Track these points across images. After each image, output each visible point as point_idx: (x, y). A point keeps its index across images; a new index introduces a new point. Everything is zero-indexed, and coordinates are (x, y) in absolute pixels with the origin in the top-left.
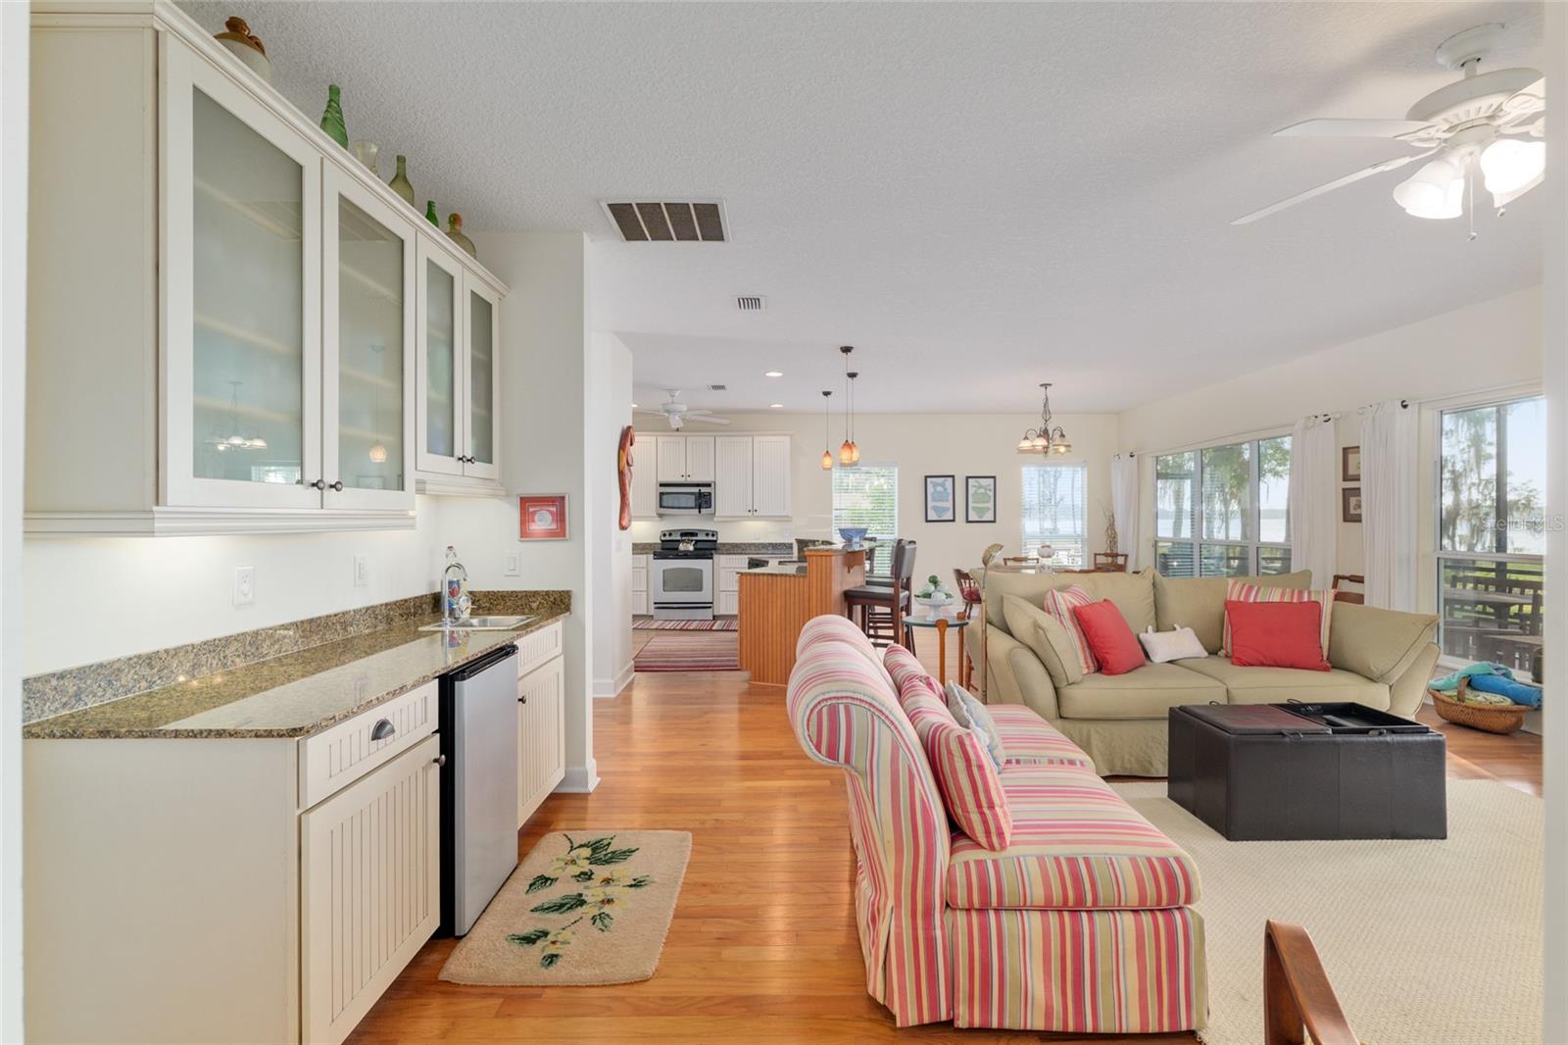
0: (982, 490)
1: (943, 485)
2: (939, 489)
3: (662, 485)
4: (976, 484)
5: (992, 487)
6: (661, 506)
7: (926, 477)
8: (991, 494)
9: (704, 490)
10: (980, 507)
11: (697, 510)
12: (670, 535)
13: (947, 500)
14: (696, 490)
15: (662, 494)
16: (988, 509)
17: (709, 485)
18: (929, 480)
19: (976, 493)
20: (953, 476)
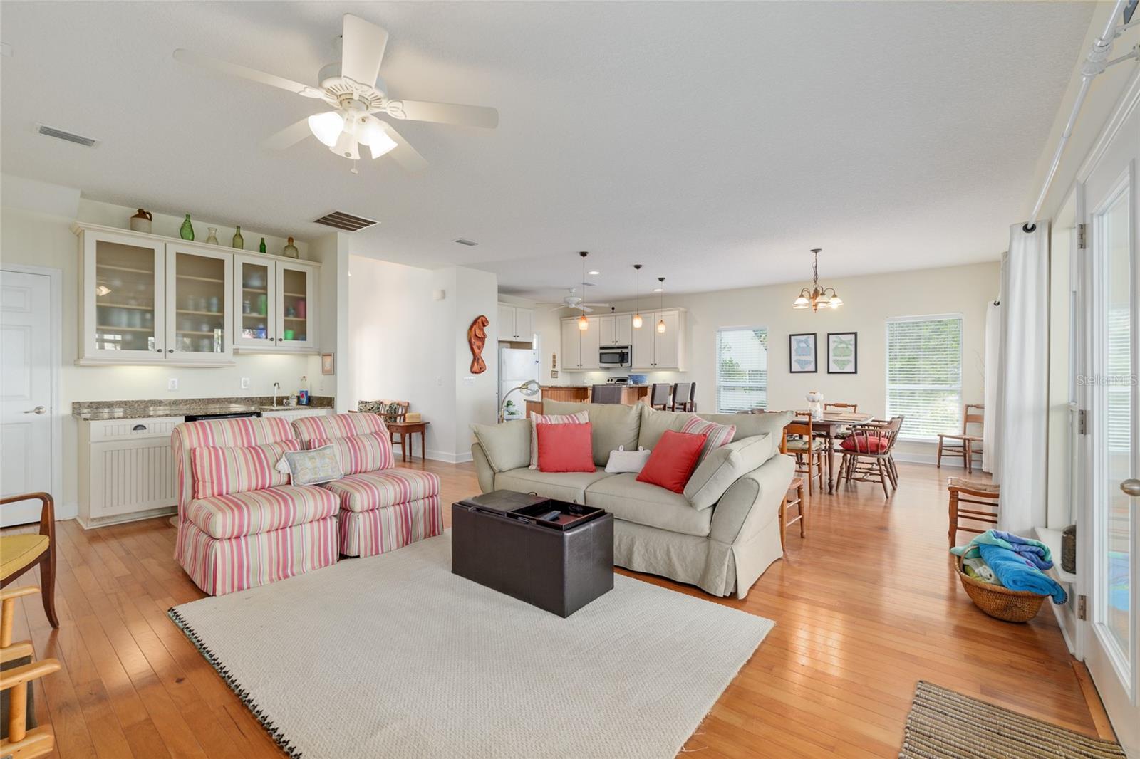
0: (844, 345)
1: (806, 342)
2: (803, 345)
3: (601, 348)
4: (837, 340)
5: (853, 342)
6: (601, 362)
7: (791, 335)
8: (852, 348)
9: (624, 351)
10: (842, 359)
11: (619, 364)
12: (612, 380)
13: (810, 355)
14: (619, 351)
15: (601, 354)
16: (849, 361)
17: (627, 348)
18: (792, 337)
19: (836, 348)
20: (815, 334)
